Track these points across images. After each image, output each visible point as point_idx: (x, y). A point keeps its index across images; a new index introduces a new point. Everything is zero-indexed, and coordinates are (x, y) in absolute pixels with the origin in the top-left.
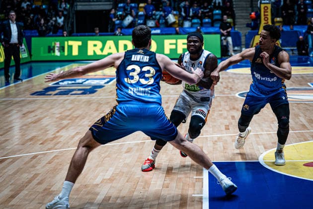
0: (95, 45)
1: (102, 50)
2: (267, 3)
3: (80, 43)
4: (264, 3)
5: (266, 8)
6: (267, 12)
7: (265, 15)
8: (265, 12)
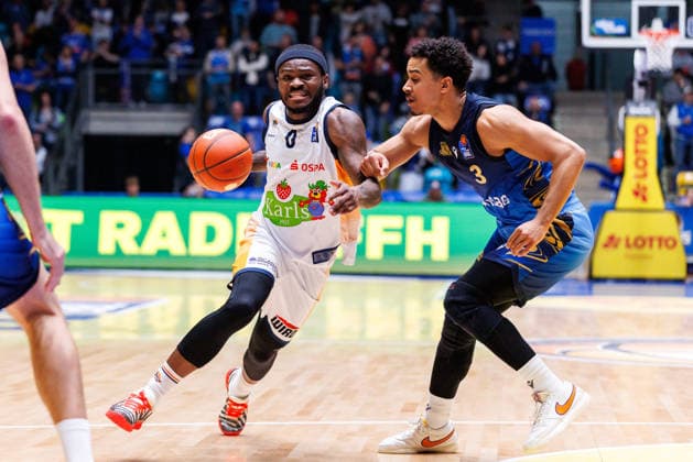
0: (120, 226)
1: (139, 239)
2: (645, 116)
3: (77, 217)
4: (638, 116)
5: (641, 131)
6: (645, 142)
7: (637, 151)
8: (637, 142)
